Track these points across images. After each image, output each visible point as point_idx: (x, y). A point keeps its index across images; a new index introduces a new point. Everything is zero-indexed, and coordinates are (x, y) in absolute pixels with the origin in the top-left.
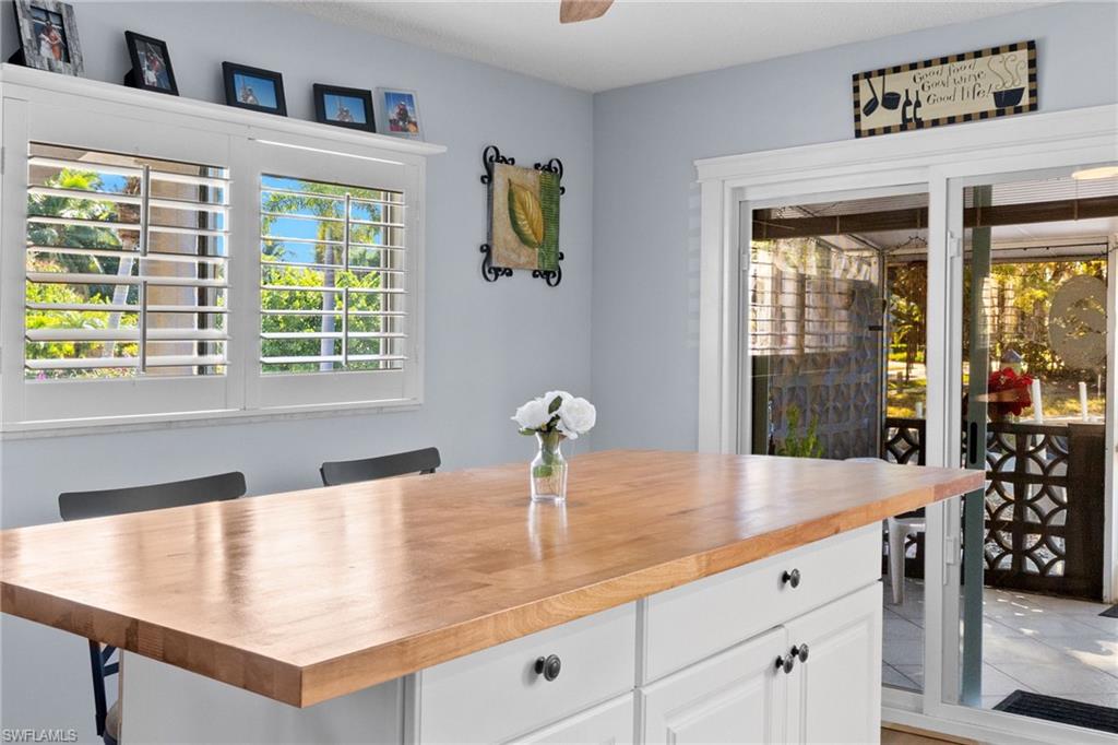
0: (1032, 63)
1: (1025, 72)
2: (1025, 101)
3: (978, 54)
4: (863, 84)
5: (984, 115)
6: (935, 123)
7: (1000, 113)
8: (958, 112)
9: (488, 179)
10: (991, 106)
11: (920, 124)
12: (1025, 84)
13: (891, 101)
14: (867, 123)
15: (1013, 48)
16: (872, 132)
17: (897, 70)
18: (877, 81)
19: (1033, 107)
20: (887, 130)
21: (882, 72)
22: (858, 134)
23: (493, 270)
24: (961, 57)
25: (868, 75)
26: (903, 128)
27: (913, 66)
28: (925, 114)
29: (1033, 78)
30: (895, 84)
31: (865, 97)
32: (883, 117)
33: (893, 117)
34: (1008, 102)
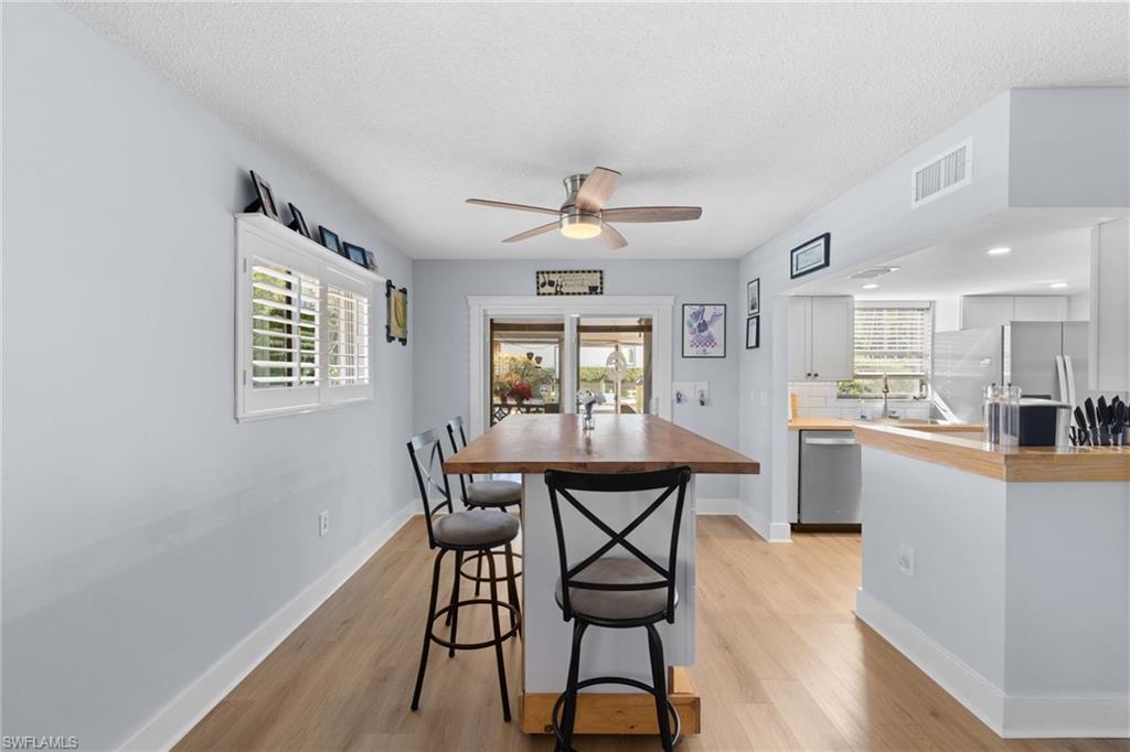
0: (601, 278)
1: (599, 281)
2: (599, 290)
3: (583, 272)
4: (540, 276)
5: (585, 294)
6: (568, 294)
7: (591, 294)
8: (576, 291)
9: (388, 295)
10: (587, 290)
11: (562, 294)
12: (598, 284)
13: (551, 284)
14: (542, 290)
15: (595, 272)
16: (544, 294)
17: (554, 272)
18: (546, 275)
19: (601, 293)
20: (550, 294)
21: (548, 272)
22: (538, 294)
23: (390, 339)
24: (577, 272)
25: (543, 273)
26: (556, 294)
27: (560, 272)
28: (564, 290)
29: (601, 283)
30: (554, 278)
31: (541, 281)
32: (548, 289)
33: (552, 290)
34: (593, 290)
